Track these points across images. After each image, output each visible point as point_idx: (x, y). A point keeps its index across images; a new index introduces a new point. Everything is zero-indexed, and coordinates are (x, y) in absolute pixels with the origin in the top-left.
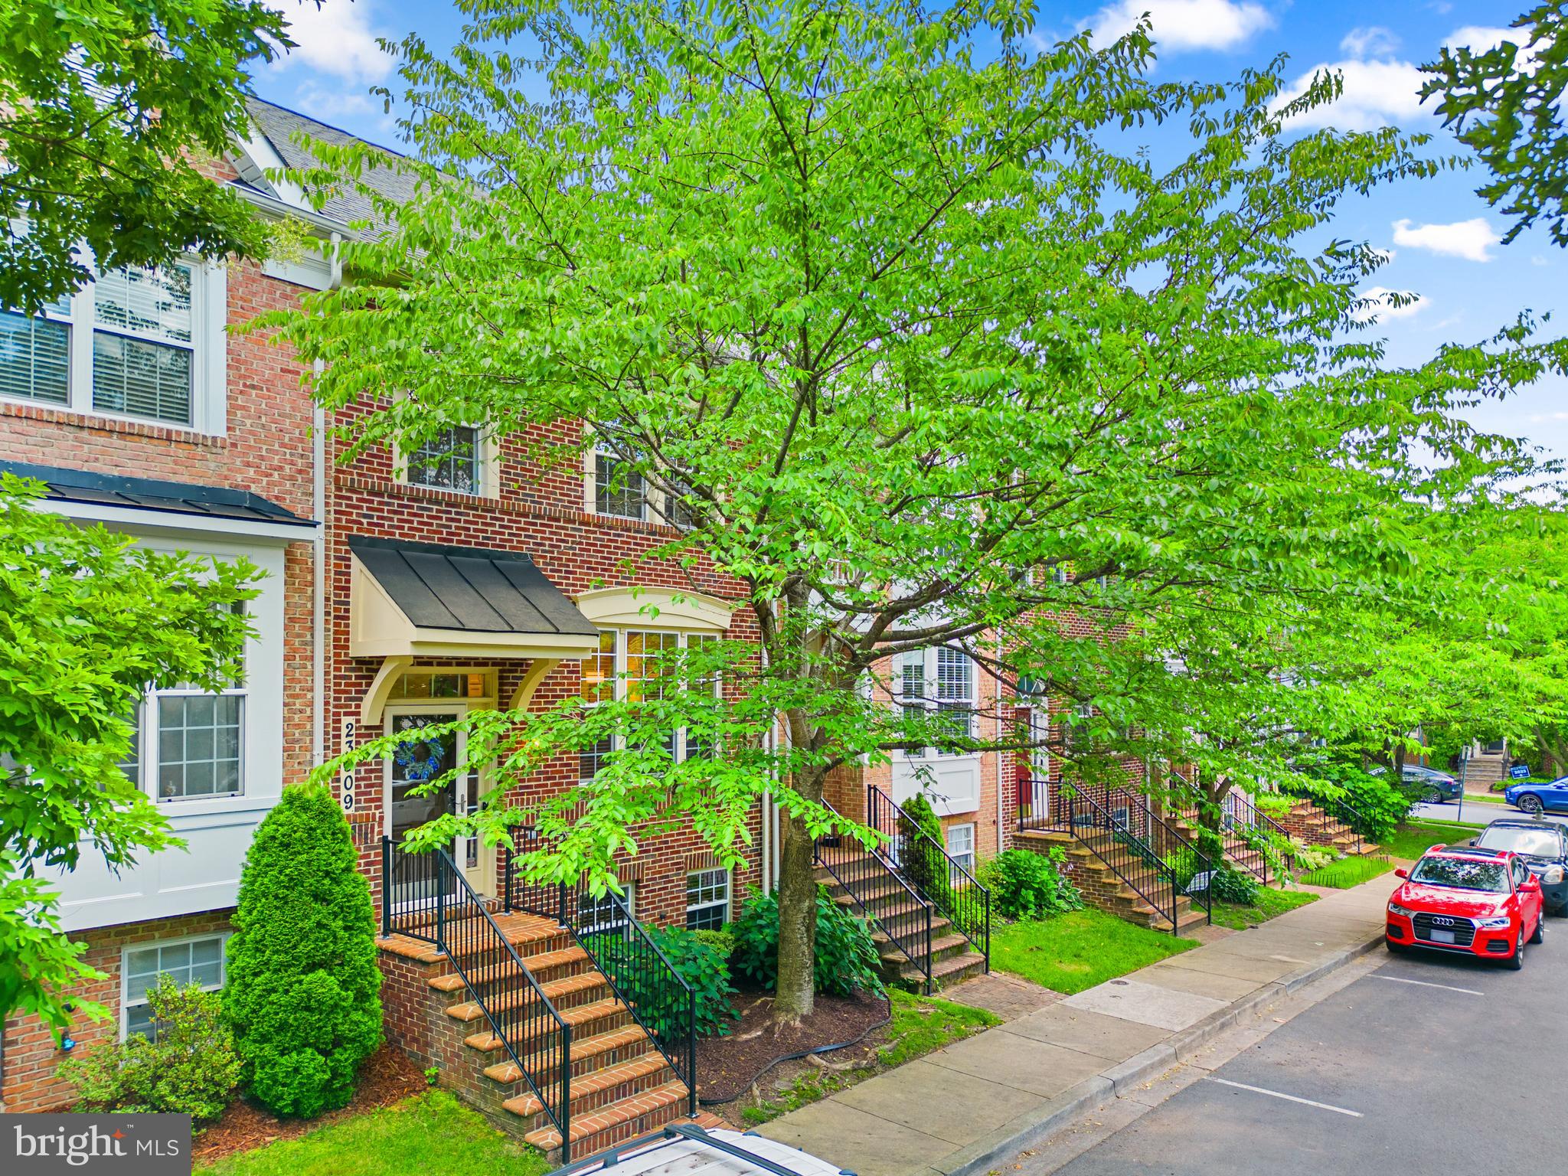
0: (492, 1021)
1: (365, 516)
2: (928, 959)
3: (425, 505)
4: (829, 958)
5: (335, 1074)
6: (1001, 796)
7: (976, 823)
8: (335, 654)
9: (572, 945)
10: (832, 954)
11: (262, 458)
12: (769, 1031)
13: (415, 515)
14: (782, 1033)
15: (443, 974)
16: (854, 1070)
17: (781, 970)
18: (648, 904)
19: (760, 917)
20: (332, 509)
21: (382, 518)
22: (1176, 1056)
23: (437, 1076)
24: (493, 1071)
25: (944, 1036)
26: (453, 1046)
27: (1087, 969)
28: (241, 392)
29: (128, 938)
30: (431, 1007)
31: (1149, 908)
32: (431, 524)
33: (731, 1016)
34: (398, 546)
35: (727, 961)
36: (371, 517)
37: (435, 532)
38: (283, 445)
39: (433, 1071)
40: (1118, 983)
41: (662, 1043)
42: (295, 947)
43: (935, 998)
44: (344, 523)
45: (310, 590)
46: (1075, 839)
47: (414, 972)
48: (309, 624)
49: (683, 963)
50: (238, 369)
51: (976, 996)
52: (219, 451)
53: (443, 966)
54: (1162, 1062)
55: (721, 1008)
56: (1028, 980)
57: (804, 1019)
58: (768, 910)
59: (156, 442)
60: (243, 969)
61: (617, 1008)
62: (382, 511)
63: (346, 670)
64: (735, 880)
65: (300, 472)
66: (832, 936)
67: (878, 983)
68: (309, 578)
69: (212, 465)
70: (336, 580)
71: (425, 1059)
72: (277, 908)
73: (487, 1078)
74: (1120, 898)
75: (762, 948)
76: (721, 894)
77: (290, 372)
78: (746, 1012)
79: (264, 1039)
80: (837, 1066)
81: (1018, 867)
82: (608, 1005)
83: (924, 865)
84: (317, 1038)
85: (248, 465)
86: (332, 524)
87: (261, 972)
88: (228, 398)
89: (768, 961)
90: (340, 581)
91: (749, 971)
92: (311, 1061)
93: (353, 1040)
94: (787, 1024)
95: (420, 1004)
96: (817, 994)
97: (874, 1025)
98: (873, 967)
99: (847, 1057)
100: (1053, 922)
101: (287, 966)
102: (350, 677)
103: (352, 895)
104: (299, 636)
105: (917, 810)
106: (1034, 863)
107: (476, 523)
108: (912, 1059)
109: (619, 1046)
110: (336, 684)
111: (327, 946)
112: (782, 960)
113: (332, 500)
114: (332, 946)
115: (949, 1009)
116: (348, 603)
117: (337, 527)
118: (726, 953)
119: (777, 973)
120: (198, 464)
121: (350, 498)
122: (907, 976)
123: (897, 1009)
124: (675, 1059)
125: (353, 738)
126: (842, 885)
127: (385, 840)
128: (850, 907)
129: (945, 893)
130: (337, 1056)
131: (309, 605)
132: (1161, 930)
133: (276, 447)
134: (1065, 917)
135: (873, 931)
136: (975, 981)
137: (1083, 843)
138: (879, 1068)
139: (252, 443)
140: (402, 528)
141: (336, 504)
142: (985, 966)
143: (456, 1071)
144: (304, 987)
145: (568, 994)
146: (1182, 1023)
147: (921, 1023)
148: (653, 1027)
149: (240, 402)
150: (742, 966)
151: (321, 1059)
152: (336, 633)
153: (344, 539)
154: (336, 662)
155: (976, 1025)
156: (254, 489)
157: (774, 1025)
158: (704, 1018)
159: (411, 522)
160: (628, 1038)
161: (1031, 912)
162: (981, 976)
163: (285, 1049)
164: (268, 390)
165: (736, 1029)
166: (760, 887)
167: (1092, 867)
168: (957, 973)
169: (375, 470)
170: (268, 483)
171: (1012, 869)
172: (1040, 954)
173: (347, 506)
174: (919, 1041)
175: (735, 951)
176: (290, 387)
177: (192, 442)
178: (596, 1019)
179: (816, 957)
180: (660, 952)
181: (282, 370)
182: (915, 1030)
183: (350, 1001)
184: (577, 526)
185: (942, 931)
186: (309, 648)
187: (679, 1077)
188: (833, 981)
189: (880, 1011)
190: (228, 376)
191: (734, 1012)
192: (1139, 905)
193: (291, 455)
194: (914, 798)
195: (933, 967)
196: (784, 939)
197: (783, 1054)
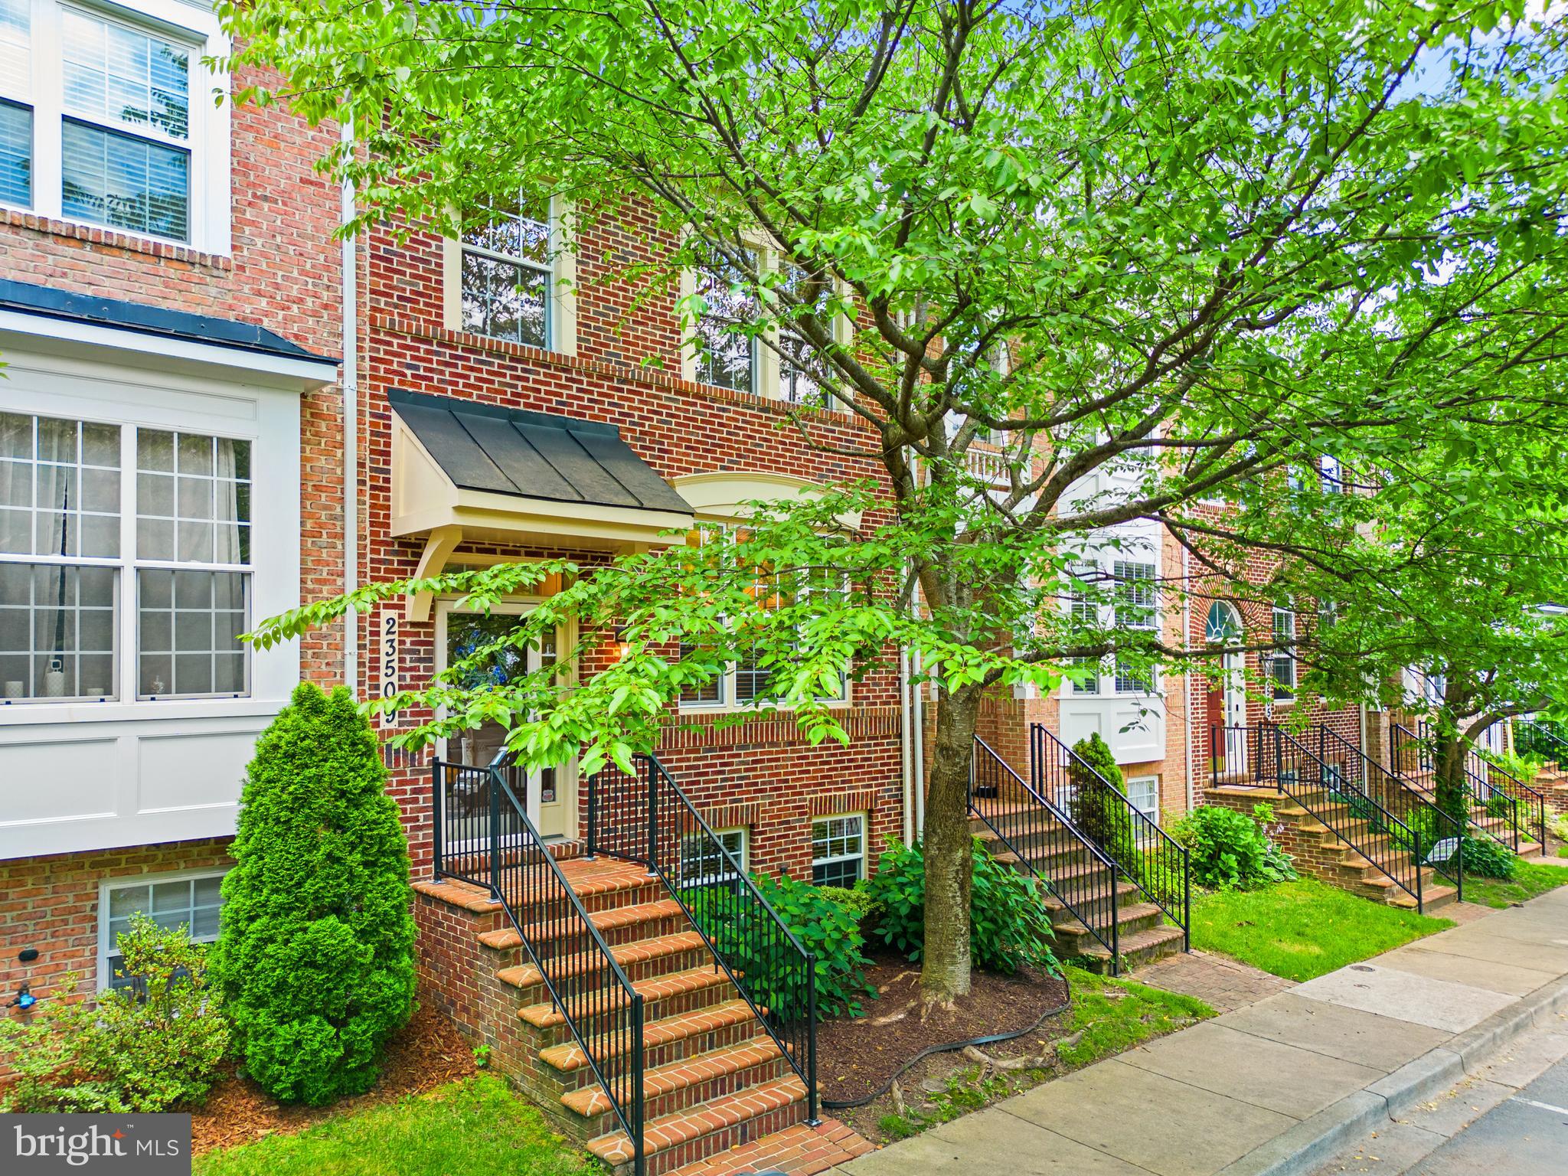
0: (556, 989)
1: (409, 366)
2: (1114, 930)
3: (484, 357)
4: (988, 925)
5: (349, 1052)
6: (1190, 746)
7: (1160, 775)
8: (372, 533)
9: (664, 897)
10: (993, 921)
11: (277, 286)
12: (914, 1014)
13: (472, 369)
14: (930, 1017)
15: (497, 927)
16: (1027, 1069)
17: (928, 938)
18: (764, 854)
19: (902, 874)
20: (367, 355)
21: (431, 370)
22: (1463, 1066)
23: (489, 1056)
24: (552, 1054)
25: (1145, 1029)
26: (506, 1019)
27: (1316, 950)
28: (250, 204)
29: (107, 870)
30: (481, 969)
31: (1383, 880)
32: (492, 382)
33: (867, 994)
34: (449, 405)
35: (861, 923)
36: (417, 368)
37: (497, 391)
38: (303, 272)
39: (483, 1049)
40: (1361, 968)
41: (776, 1025)
42: (299, 885)
43: (1124, 979)
44: (382, 373)
45: (339, 452)
46: (1284, 795)
47: (463, 924)
48: (339, 494)
49: (805, 925)
50: (246, 175)
51: (1177, 979)
52: (222, 274)
53: (497, 917)
54: (1446, 1074)
55: (853, 982)
56: (1242, 962)
57: (959, 1000)
58: (911, 865)
59: (140, 258)
60: (237, 912)
61: (718, 978)
62: (431, 361)
63: (386, 553)
64: (870, 830)
65: (326, 307)
66: (992, 898)
67: (1053, 959)
68: (339, 438)
69: (213, 291)
70: (372, 442)
71: (475, 1033)
72: (278, 835)
73: (544, 1063)
74: (1345, 867)
75: (904, 910)
76: (854, 846)
77: (311, 183)
78: (884, 989)
79: (259, 1002)
80: (1004, 1064)
81: (1216, 827)
82: (706, 974)
83: (1103, 820)
84: (326, 1004)
85: (259, 293)
86: (367, 373)
87: (258, 916)
88: (233, 209)
89: (912, 926)
90: (378, 443)
91: (888, 940)
92: (317, 1033)
93: (374, 1007)
94: (937, 1006)
95: (471, 964)
96: (974, 969)
97: (1049, 1011)
98: (1045, 939)
99: (1017, 1052)
100: (1262, 893)
101: (288, 909)
102: (391, 562)
103: (375, 822)
104: (326, 508)
105: (1092, 754)
106: (1235, 822)
107: (549, 384)
108: (1102, 1058)
109: (718, 1027)
110: (373, 570)
111: (339, 885)
112: (929, 925)
113: (367, 344)
114: (346, 885)
115: (1145, 994)
116: (388, 472)
117: (373, 378)
118: (858, 914)
119: (923, 942)
120: (195, 288)
121: (390, 344)
122: (1086, 952)
123: (1077, 991)
124: (790, 1046)
125: (396, 637)
126: (1002, 839)
127: (436, 764)
128: (1015, 864)
129: (1131, 854)
130: (352, 1027)
131: (339, 471)
132: (1401, 906)
133: (295, 274)
134: (1275, 888)
135: (1044, 895)
136: (1172, 960)
137: (1293, 800)
138: (1060, 1068)
139: (264, 267)
140: (456, 384)
141: (372, 349)
142: (1186, 942)
143: (509, 1051)
144: (308, 936)
145: (654, 957)
146: (1462, 1022)
147: (1110, 1011)
148: (763, 1004)
149: (248, 216)
150: (879, 931)
151: (331, 1030)
152: (372, 506)
153: (382, 392)
154: (373, 542)
155: (1182, 1014)
156: (266, 324)
157: (920, 1005)
158: (831, 994)
159: (467, 377)
160: (731, 1017)
161: (1234, 881)
162: (1179, 955)
163: (286, 1015)
164: (284, 204)
165: (872, 1011)
166: (902, 839)
167: (1307, 829)
168: (1150, 950)
169: (421, 312)
170: (285, 318)
171: (1208, 829)
172: (1253, 931)
173: (386, 352)
174: (1111, 1034)
175: (871, 913)
176: (312, 203)
177: (189, 261)
178: (689, 991)
179: (973, 923)
180: (773, 910)
181: (301, 180)
182: (1103, 1019)
183: (369, 958)
184: (672, 395)
185: (1128, 899)
186: (339, 523)
187: (794, 1071)
188: (994, 954)
189: (1056, 994)
190: (232, 182)
191: (869, 988)
192: (1370, 877)
193: (315, 285)
194: (1088, 740)
195: (1121, 941)
196: (931, 899)
197: (933, 1044)
